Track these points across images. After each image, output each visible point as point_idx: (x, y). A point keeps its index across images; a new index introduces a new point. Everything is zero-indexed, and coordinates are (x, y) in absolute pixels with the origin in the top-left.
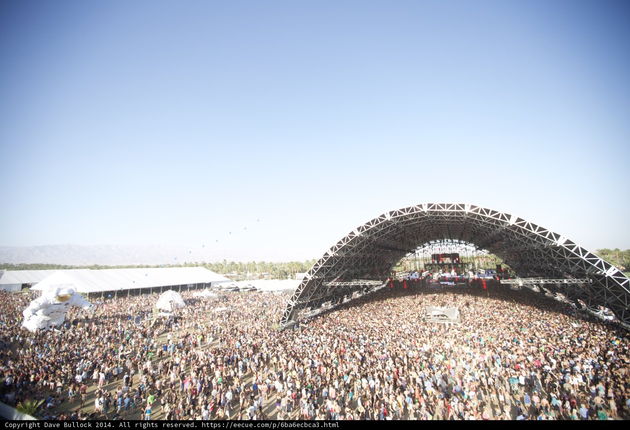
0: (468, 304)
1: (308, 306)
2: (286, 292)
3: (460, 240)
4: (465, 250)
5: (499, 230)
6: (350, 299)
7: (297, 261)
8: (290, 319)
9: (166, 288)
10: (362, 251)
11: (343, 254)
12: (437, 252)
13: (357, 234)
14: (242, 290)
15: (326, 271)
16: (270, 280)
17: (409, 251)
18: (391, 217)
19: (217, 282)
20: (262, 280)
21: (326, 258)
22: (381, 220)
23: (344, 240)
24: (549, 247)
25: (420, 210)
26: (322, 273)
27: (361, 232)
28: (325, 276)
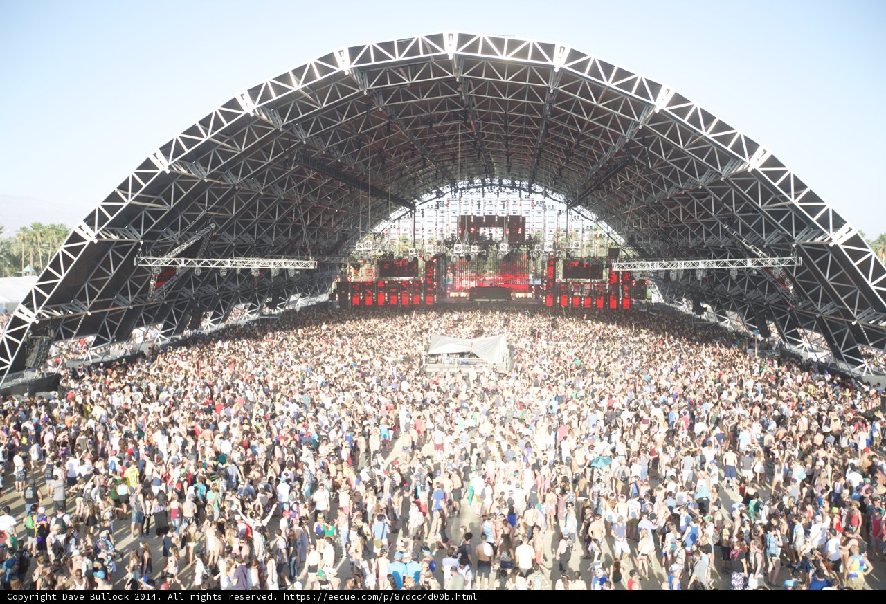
1: (84, 332)
3: (532, 182)
4: (539, 208)
5: (627, 135)
6: (222, 325)
7: (56, 222)
10: (262, 173)
11: (202, 174)
12: (472, 211)
13: (249, 107)
15: (147, 222)
17: (400, 201)
18: (353, 65)
21: (145, 177)
22: (322, 70)
23: (205, 123)
24: (731, 180)
25: (435, 51)
26: (132, 229)
27: (260, 102)
28: (143, 238)
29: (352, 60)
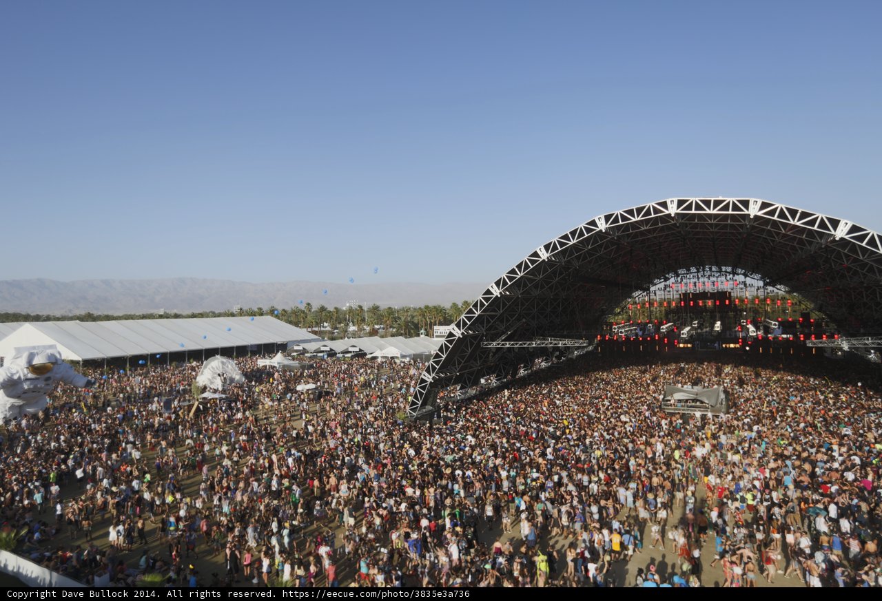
0: (741, 383)
1: (456, 383)
2: (417, 358)
3: (735, 267)
4: (743, 286)
5: (812, 249)
6: (530, 371)
7: (435, 304)
8: (424, 404)
9: (210, 353)
10: (552, 286)
11: (518, 293)
12: (691, 289)
13: (544, 256)
14: (341, 355)
15: (488, 322)
16: (390, 338)
17: (638, 288)
18: (608, 226)
19: (298, 342)
20: (376, 338)
21: (487, 299)
22: (588, 230)
23: (519, 266)
25: (662, 212)
26: (480, 325)
27: (551, 252)
28: (485, 331)
29: (607, 222)
